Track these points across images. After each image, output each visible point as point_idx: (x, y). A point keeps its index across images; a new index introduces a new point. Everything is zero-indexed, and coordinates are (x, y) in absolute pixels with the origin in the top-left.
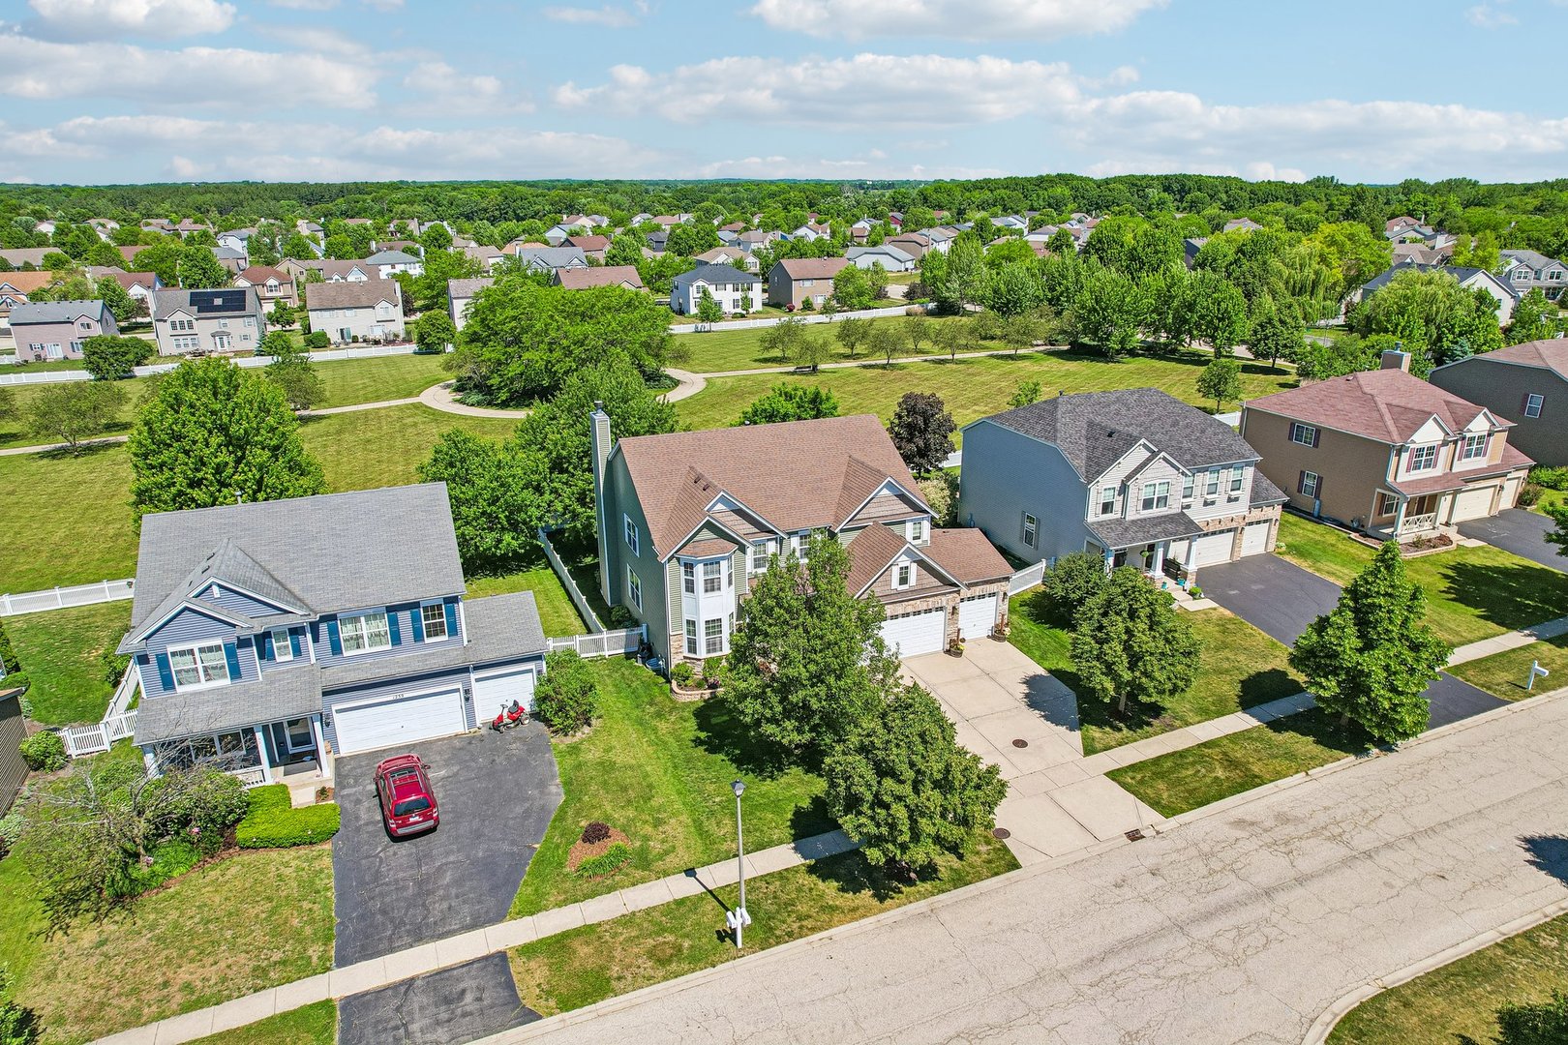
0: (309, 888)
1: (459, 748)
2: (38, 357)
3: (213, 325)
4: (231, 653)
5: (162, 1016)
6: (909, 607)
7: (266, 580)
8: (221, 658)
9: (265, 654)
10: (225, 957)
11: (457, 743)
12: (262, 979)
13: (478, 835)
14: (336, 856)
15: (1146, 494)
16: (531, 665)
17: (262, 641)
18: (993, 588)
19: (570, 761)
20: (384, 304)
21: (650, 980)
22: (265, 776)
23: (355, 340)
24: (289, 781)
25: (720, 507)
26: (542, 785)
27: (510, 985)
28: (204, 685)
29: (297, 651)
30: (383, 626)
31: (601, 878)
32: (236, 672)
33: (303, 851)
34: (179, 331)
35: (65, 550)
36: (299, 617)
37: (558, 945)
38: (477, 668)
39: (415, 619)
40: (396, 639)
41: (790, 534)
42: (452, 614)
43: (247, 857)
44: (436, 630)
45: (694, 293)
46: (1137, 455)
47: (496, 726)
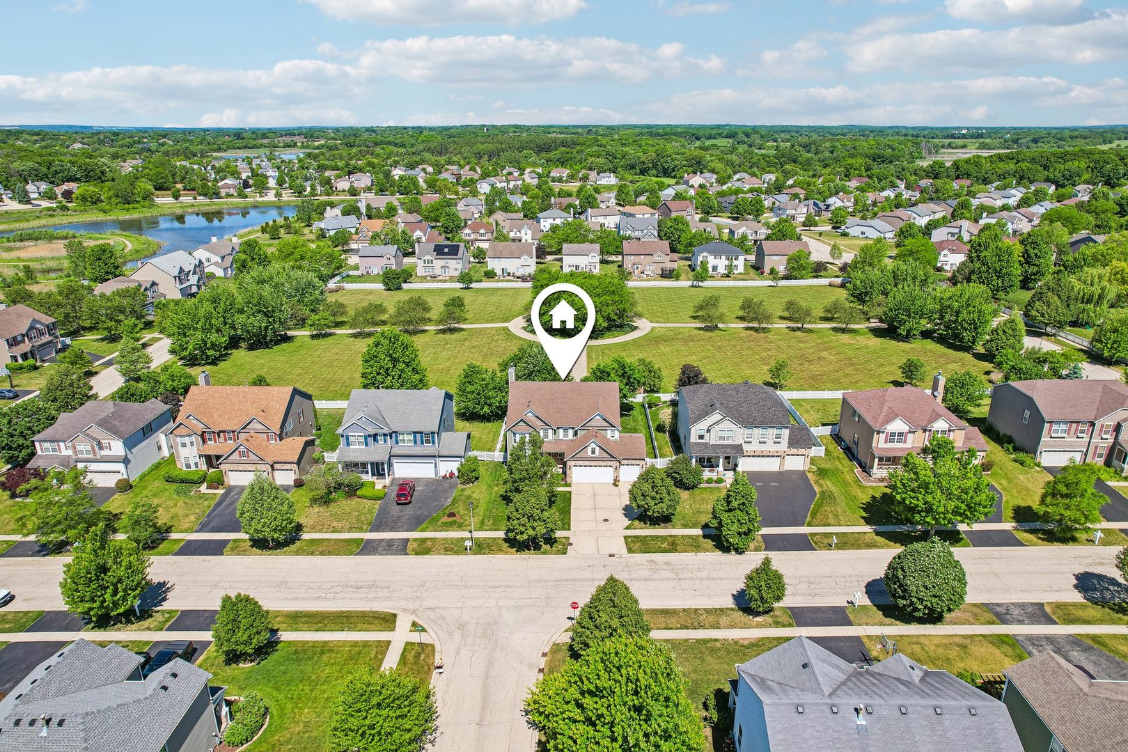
0: (370, 512)
1: (428, 482)
2: (368, 272)
3: (442, 263)
4: (366, 439)
5: (326, 532)
6: (592, 463)
7: (380, 417)
8: (362, 439)
9: (375, 440)
10: (344, 523)
11: (430, 480)
12: (350, 530)
13: (420, 508)
14: (380, 505)
15: (720, 434)
16: (459, 459)
17: (375, 436)
18: (637, 462)
19: (460, 493)
20: (525, 257)
21: (441, 554)
22: (368, 478)
23: (509, 274)
24: (376, 481)
25: (530, 414)
26: (447, 498)
27: (406, 546)
28: (358, 447)
29: (385, 441)
30: (411, 437)
31: (446, 527)
32: (367, 445)
33: (373, 502)
34: (427, 265)
35: (347, 384)
36: (386, 430)
37: (424, 540)
38: (439, 457)
39: (422, 437)
40: (415, 442)
41: (558, 428)
42: (433, 437)
43: (359, 500)
44: (428, 442)
45: (700, 259)
46: (716, 417)
47: (445, 477)
